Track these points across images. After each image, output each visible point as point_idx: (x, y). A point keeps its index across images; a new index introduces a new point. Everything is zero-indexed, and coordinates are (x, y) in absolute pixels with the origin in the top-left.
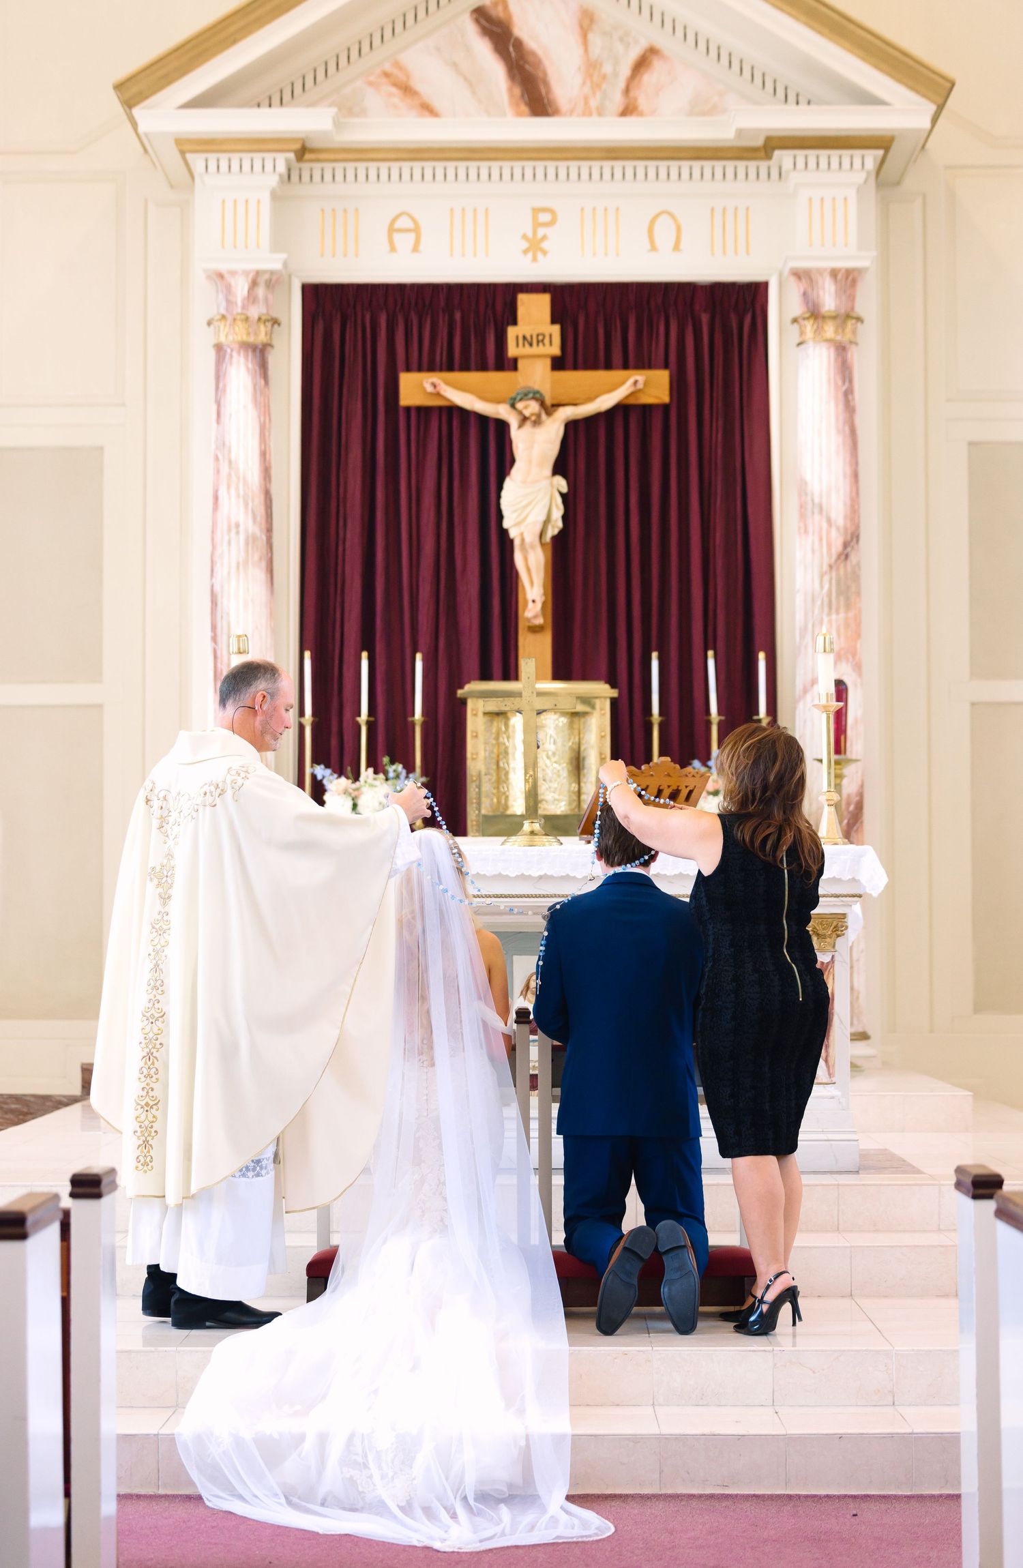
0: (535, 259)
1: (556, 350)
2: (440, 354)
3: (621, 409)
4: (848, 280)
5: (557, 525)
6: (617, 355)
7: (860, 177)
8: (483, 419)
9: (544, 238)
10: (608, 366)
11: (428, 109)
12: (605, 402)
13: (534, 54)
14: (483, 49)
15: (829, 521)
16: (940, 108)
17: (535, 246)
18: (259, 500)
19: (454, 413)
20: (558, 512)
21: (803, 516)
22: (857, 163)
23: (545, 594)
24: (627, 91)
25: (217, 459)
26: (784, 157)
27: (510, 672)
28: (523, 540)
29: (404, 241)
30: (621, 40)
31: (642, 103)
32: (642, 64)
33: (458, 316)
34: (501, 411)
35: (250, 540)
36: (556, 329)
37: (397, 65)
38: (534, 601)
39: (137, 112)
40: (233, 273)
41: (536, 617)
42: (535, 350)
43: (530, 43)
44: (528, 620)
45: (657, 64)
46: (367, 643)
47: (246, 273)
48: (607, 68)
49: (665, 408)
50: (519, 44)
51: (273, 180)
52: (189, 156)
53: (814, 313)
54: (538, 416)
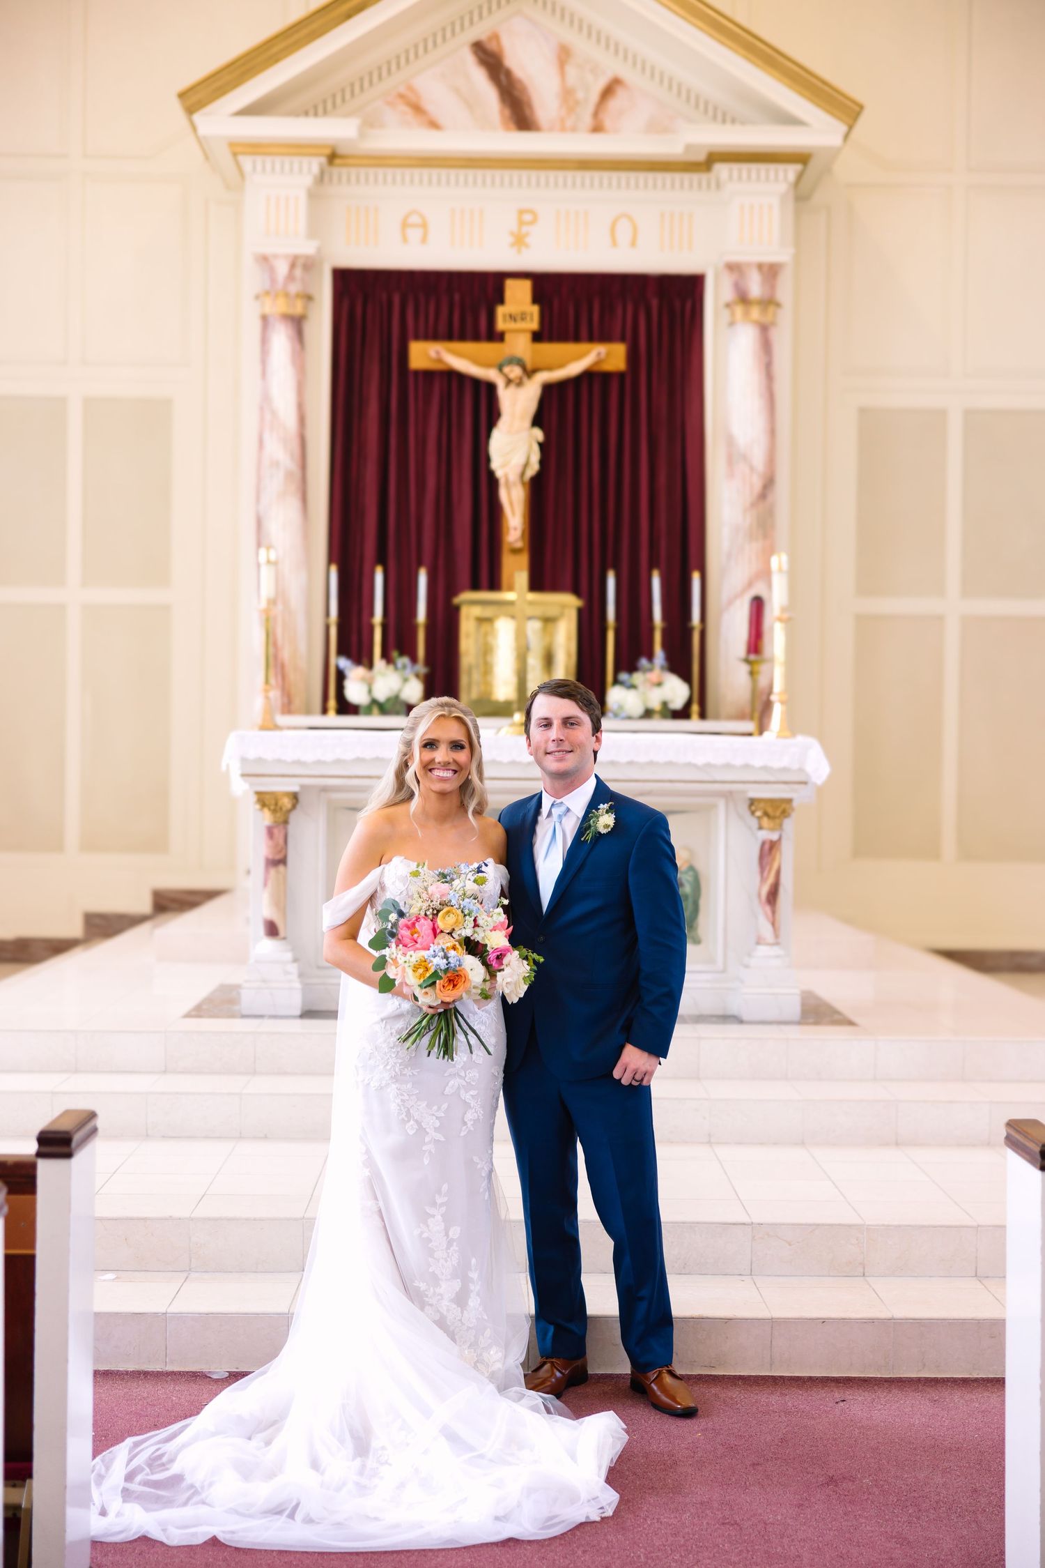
0: (519, 251)
1: (534, 325)
2: (442, 327)
4: (771, 272)
5: (534, 467)
6: (584, 331)
7: (782, 187)
8: (476, 383)
9: (527, 234)
10: (577, 339)
11: (434, 125)
12: (574, 369)
13: (520, 81)
14: (479, 77)
15: (752, 469)
16: (851, 128)
17: (519, 241)
18: (295, 445)
19: (453, 377)
20: (535, 457)
21: (730, 464)
22: (781, 174)
23: (524, 523)
24: (596, 114)
25: (262, 409)
26: (721, 170)
27: (494, 583)
28: (507, 480)
29: (414, 234)
30: (592, 71)
31: (608, 123)
32: (608, 92)
33: (457, 297)
34: (491, 374)
35: (289, 475)
36: (535, 310)
37: (410, 88)
38: (515, 529)
39: (197, 117)
40: (276, 256)
41: (516, 541)
42: (519, 326)
43: (518, 73)
44: (510, 544)
45: (620, 92)
46: (382, 559)
47: (286, 257)
48: (580, 95)
49: (621, 376)
50: (508, 73)
51: (307, 180)
52: (241, 158)
53: (743, 299)
54: (521, 379)
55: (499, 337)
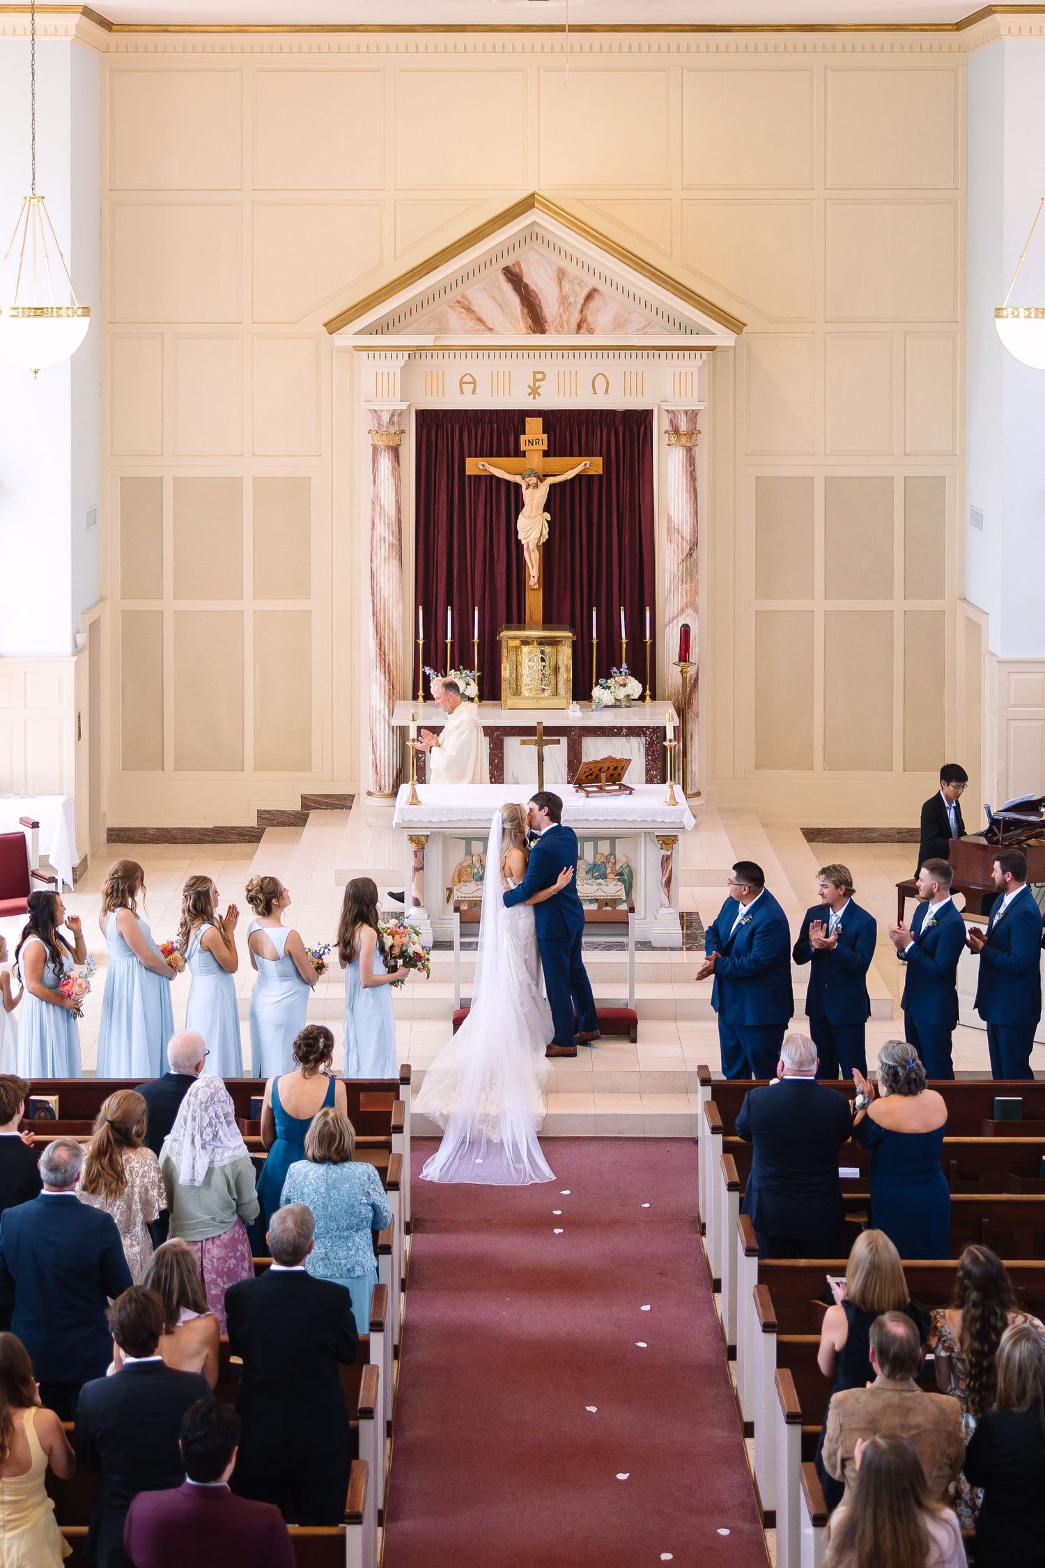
0: (534, 398)
1: (545, 446)
2: (486, 446)
4: (693, 415)
5: (546, 537)
6: (576, 449)
7: (700, 365)
8: (508, 483)
9: (539, 387)
10: (572, 455)
12: (570, 475)
13: (534, 291)
14: (508, 289)
15: (682, 537)
16: (740, 335)
17: (534, 392)
18: (395, 524)
20: (546, 531)
21: (669, 533)
22: (699, 356)
23: (539, 573)
24: (582, 312)
25: (374, 503)
26: (661, 353)
27: (521, 625)
28: (528, 546)
29: (468, 388)
30: (578, 284)
31: (590, 317)
32: (589, 297)
33: (495, 426)
34: (518, 479)
35: (391, 546)
36: (545, 437)
37: (464, 296)
38: (534, 577)
39: (334, 335)
40: (382, 411)
41: (534, 584)
42: (535, 447)
43: (532, 286)
44: (531, 586)
45: (597, 297)
46: (451, 602)
47: (388, 411)
48: (572, 300)
49: (600, 476)
50: (526, 286)
51: (401, 363)
52: (359, 353)
53: (676, 430)
54: (537, 484)
55: (523, 454)
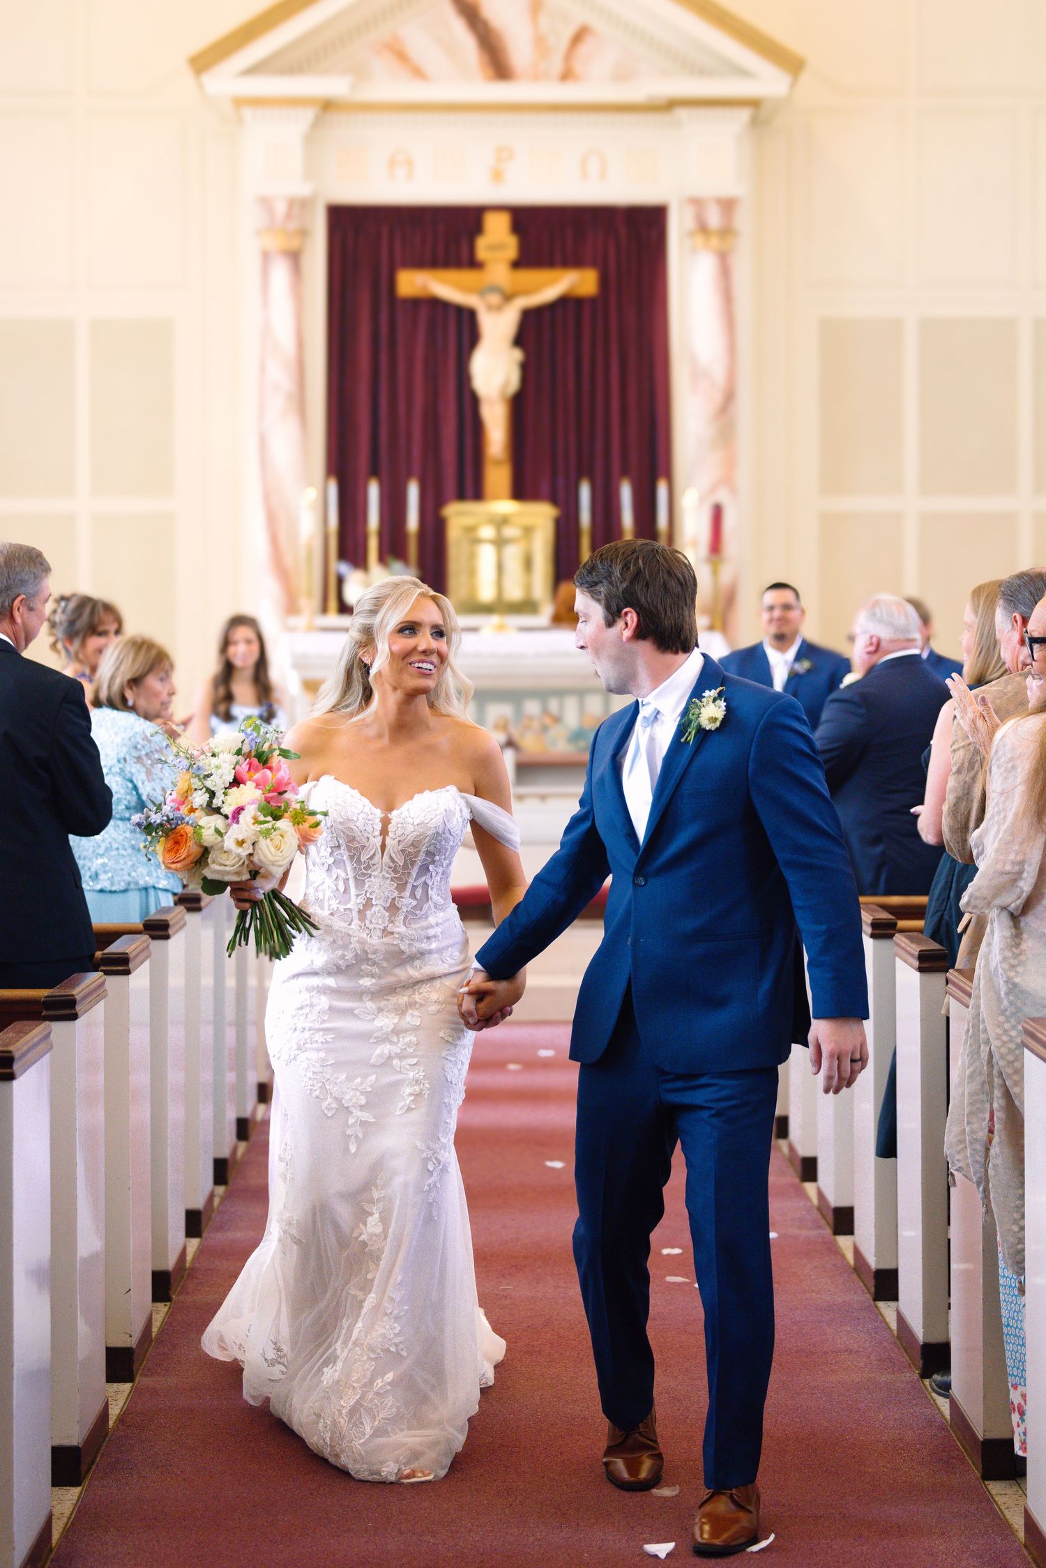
0: (497, 187)
1: (513, 253)
2: (428, 256)
3: (564, 302)
4: (728, 205)
5: (515, 386)
6: (558, 258)
9: (504, 169)
10: (551, 265)
11: (418, 73)
12: (549, 294)
13: (496, 30)
14: (458, 25)
15: (713, 384)
16: (796, 78)
17: (497, 176)
18: (294, 368)
20: (516, 376)
22: (736, 117)
23: (506, 437)
24: (567, 58)
25: (263, 336)
28: (488, 401)
29: (401, 171)
30: (562, 19)
33: (440, 230)
34: (472, 300)
35: (288, 396)
36: (514, 239)
37: (396, 37)
38: (496, 444)
39: (204, 77)
40: (275, 198)
41: (498, 453)
42: (498, 255)
43: (495, 23)
44: (493, 455)
45: (588, 37)
46: (375, 472)
47: (284, 196)
48: (552, 41)
49: (592, 301)
50: (485, 22)
51: (303, 127)
52: (242, 111)
53: (703, 228)
54: (500, 305)
55: (481, 265)
